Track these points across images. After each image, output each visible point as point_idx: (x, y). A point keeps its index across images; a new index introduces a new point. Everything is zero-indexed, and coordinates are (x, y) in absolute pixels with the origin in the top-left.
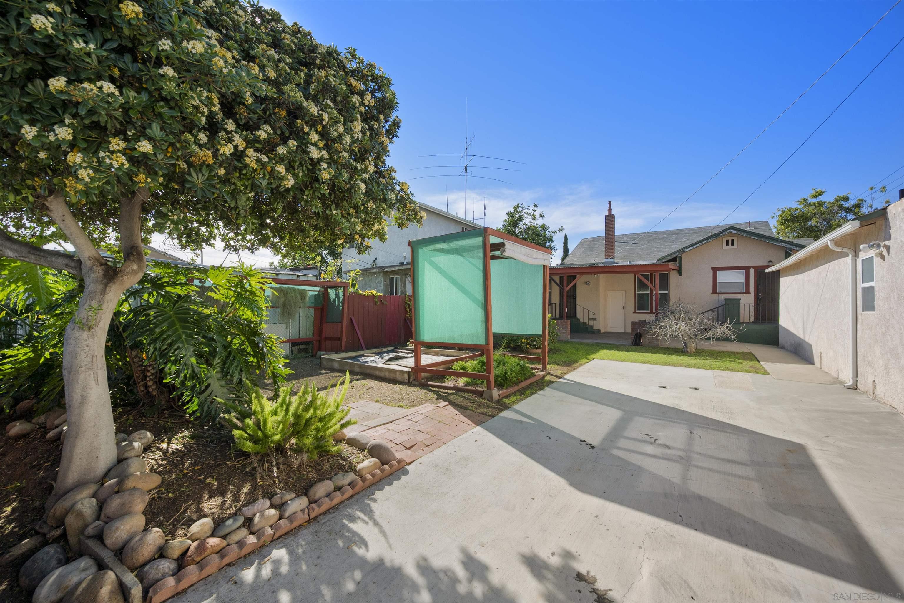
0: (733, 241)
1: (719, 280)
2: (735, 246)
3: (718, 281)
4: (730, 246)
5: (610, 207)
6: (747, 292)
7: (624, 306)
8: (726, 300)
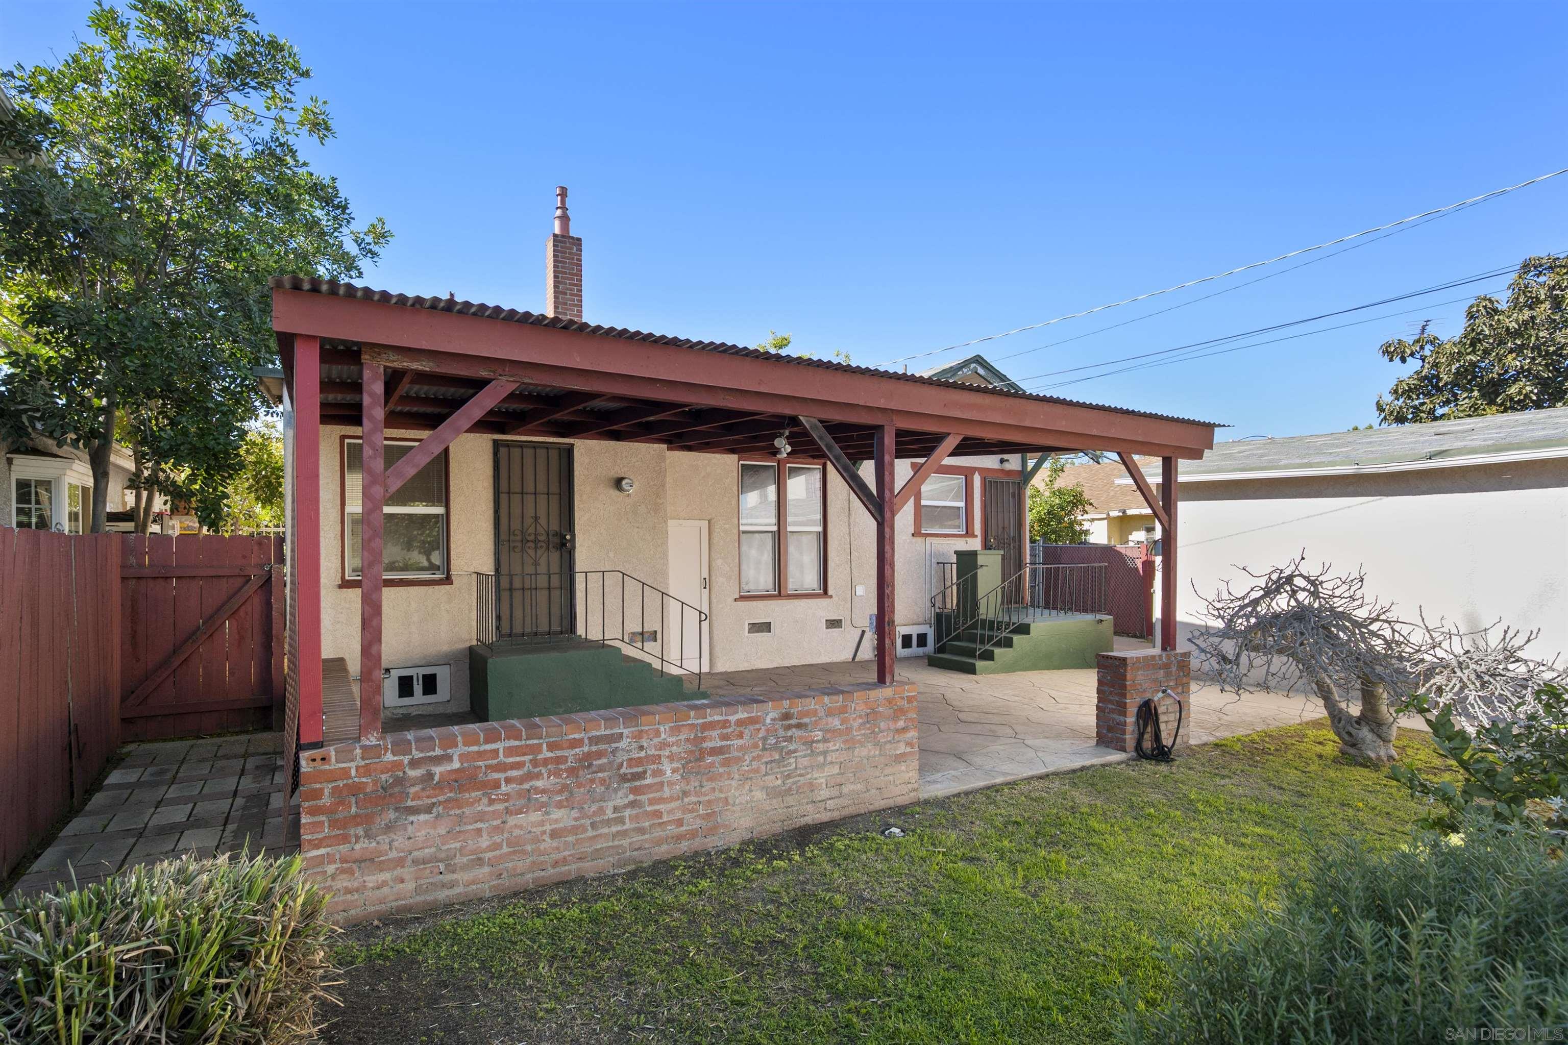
1: (925, 500)
3: (923, 504)
7: (705, 574)
8: (958, 553)
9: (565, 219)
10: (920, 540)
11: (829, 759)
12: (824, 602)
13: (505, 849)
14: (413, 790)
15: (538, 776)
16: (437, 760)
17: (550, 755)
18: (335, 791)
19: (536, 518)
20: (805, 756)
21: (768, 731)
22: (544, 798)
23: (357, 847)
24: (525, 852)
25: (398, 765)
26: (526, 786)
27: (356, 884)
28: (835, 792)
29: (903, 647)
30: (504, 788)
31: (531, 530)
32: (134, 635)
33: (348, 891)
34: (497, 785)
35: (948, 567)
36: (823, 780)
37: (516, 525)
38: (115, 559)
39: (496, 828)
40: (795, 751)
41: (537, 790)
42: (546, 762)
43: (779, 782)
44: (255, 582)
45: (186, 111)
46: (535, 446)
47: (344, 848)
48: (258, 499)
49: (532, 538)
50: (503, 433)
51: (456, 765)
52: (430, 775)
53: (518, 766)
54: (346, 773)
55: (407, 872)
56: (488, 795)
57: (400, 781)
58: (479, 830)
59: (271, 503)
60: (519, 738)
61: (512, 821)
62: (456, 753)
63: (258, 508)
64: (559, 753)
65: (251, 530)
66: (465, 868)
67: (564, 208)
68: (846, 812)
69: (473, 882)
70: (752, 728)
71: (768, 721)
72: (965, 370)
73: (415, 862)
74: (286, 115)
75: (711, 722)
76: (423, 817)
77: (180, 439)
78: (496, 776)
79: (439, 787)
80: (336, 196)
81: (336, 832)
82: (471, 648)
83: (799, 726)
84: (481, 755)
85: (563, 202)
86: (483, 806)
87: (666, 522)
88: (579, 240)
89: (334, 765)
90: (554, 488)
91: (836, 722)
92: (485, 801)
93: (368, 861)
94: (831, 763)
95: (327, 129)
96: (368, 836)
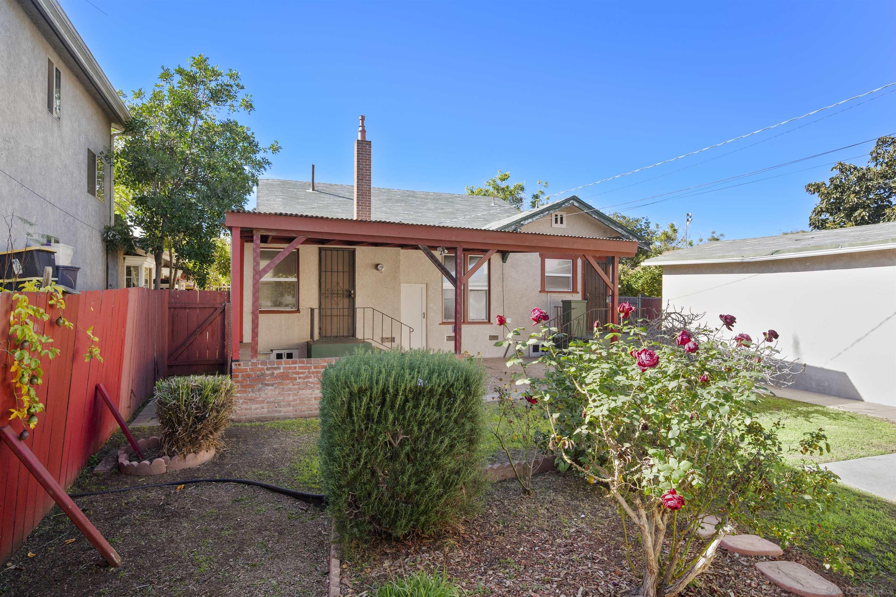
0: (562, 218)
1: (548, 272)
2: (564, 225)
3: (546, 275)
4: (559, 225)
6: (575, 290)
7: (424, 311)
8: (563, 302)
9: (363, 132)
10: (544, 294)
12: (488, 326)
13: (298, 402)
14: (267, 378)
15: (310, 377)
16: (276, 369)
17: (314, 370)
18: (242, 375)
19: (338, 284)
22: (312, 385)
23: (249, 395)
24: (305, 404)
25: (262, 369)
26: (306, 380)
27: (249, 407)
29: (534, 351)
30: (298, 380)
31: (336, 289)
32: (173, 332)
33: (246, 409)
34: (295, 379)
35: (559, 309)
37: (328, 286)
38: (167, 300)
39: (295, 394)
41: (310, 382)
42: (313, 373)
44: (219, 311)
45: (196, 113)
46: (337, 250)
47: (245, 395)
48: (220, 273)
49: (336, 292)
50: (323, 244)
51: (282, 371)
52: (273, 374)
53: (303, 373)
54: (246, 370)
55: (265, 405)
56: (293, 382)
57: (263, 375)
58: (289, 394)
59: (226, 275)
60: (304, 363)
61: (301, 392)
62: (282, 367)
63: (220, 277)
64: (318, 370)
65: (217, 287)
66: (284, 406)
67: (363, 126)
69: (287, 412)
72: (566, 204)
73: (268, 402)
74: (235, 103)
76: (270, 387)
77: (191, 250)
78: (295, 376)
79: (276, 378)
80: (254, 141)
81: (243, 389)
82: (307, 342)
84: (290, 368)
85: (363, 123)
86: (290, 386)
87: (400, 285)
88: (370, 142)
89: (242, 367)
90: (346, 269)
92: (291, 384)
93: (252, 400)
95: (252, 107)
96: (253, 392)
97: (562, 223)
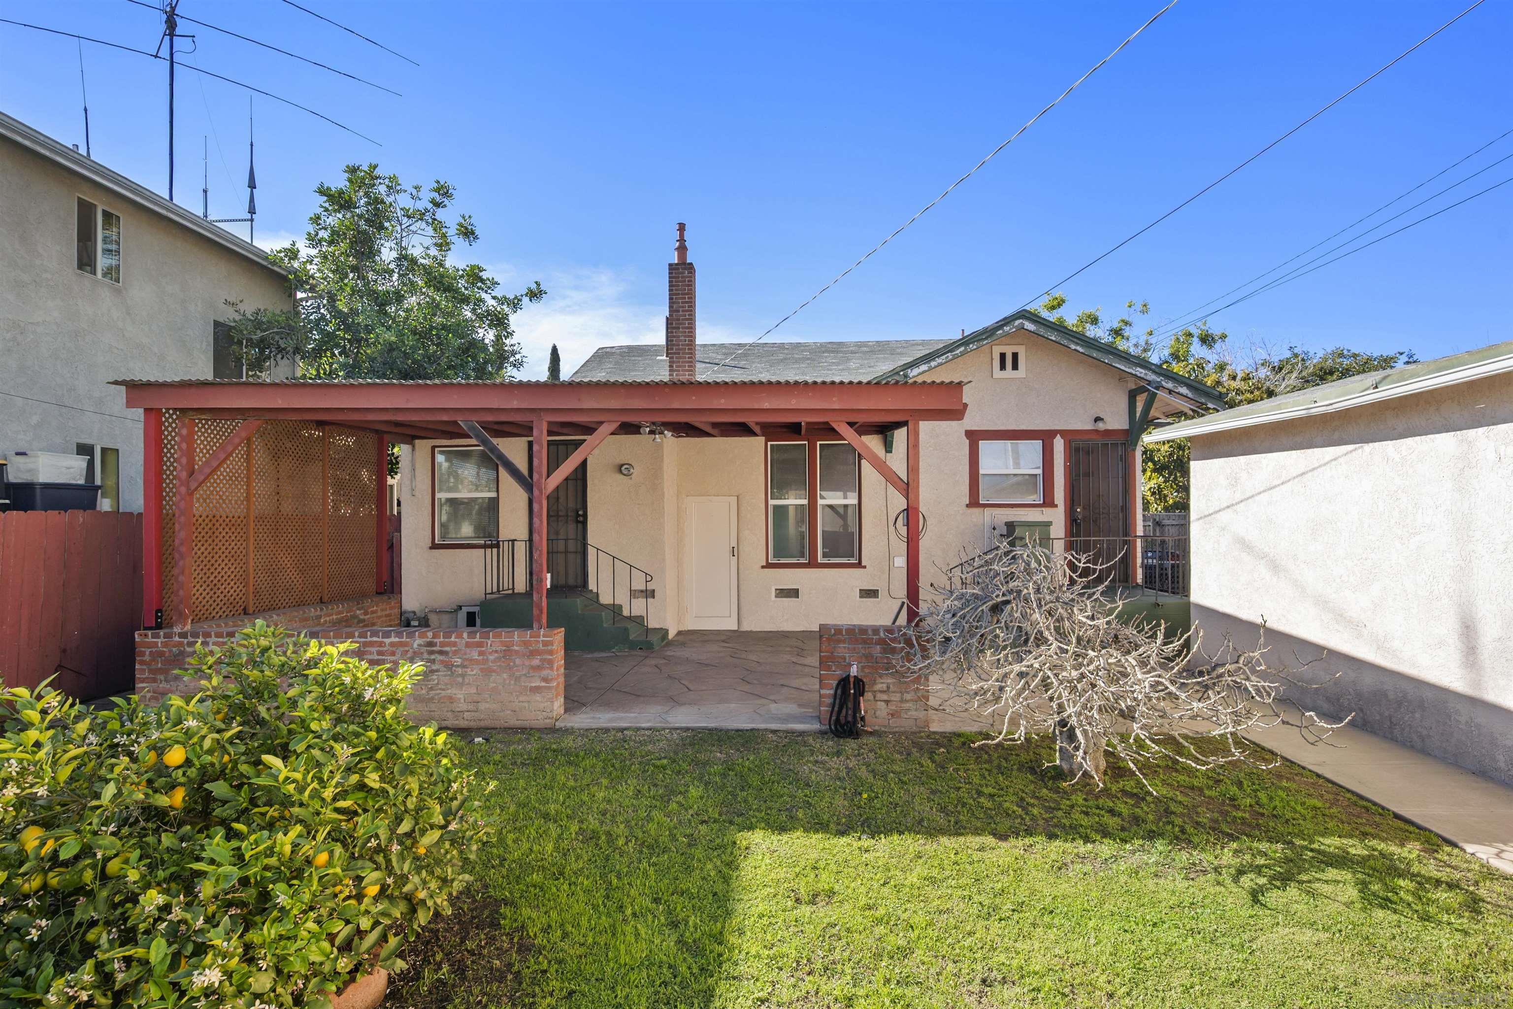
0: (1015, 356)
1: (986, 467)
2: (1021, 372)
3: (981, 472)
4: (1009, 372)
5: (682, 240)
6: (1048, 502)
7: (734, 544)
9: (682, 249)
10: (976, 511)
11: (467, 681)
12: (857, 572)
18: (151, 654)
20: (445, 676)
21: (415, 653)
23: (161, 686)
28: (471, 707)
36: (462, 696)
40: (437, 671)
43: (424, 692)
47: (154, 685)
54: (156, 643)
57: (182, 653)
68: (482, 724)
70: (402, 649)
71: (415, 646)
72: (1006, 329)
75: (370, 642)
81: (151, 676)
83: (441, 653)
85: (681, 235)
87: (663, 499)
89: (150, 640)
91: (475, 655)
94: (469, 684)
96: (166, 681)
97: (1015, 367)
